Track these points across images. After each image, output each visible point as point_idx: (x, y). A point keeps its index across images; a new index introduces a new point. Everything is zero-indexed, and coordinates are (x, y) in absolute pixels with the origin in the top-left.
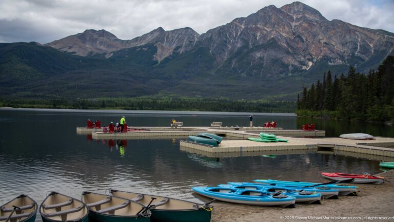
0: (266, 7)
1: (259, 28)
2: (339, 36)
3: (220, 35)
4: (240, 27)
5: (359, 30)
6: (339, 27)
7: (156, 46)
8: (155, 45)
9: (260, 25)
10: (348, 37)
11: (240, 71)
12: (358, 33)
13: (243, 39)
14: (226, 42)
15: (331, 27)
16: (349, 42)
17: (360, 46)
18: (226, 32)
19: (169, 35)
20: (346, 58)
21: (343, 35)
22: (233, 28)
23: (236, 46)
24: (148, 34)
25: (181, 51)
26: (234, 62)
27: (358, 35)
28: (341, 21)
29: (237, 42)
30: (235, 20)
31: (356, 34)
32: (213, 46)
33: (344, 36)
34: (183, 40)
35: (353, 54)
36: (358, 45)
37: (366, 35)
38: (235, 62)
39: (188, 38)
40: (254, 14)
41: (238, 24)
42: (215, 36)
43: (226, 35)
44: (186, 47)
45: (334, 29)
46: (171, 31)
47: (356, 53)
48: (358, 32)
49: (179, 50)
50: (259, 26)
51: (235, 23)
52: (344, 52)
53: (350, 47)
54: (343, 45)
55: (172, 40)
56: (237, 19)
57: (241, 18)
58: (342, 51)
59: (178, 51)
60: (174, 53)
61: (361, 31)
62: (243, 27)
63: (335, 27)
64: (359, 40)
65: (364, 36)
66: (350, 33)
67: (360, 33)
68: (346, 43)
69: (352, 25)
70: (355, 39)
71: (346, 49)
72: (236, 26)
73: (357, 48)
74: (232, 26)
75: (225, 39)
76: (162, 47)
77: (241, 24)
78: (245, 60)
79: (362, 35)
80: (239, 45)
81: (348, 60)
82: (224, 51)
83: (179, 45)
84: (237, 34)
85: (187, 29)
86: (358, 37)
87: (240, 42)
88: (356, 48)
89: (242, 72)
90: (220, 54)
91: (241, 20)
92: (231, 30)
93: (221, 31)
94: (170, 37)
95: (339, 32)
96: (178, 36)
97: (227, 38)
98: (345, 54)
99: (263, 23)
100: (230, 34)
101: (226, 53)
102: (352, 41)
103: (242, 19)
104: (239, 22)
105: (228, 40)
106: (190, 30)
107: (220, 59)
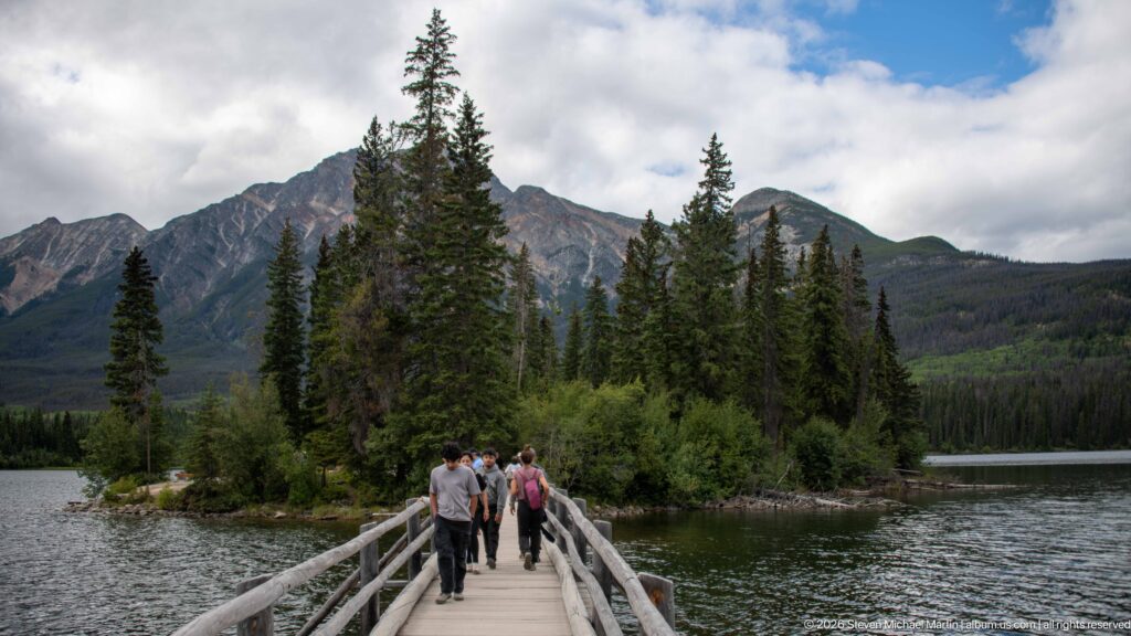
0: (340, 154)
1: (312, 211)
2: (538, 230)
3: (196, 231)
4: (263, 209)
5: (594, 217)
6: (536, 207)
7: (15, 266)
8: (11, 264)
9: (318, 200)
10: (561, 234)
11: (230, 333)
12: (589, 225)
13: (260, 238)
14: (212, 250)
15: (515, 204)
16: (566, 248)
17: (595, 259)
18: (216, 221)
19: (61, 234)
20: (556, 293)
21: (550, 229)
22: (241, 211)
23: (238, 262)
24: (16, 235)
25: (85, 279)
26: (221, 306)
27: (589, 231)
28: (541, 191)
29: (243, 250)
30: (250, 190)
31: (585, 227)
32: (172, 262)
33: (552, 232)
34: (98, 247)
35: (576, 282)
36: (591, 256)
37: (610, 230)
38: (226, 308)
39: (111, 244)
40: (307, 173)
41: (257, 200)
42: (182, 234)
43: (216, 229)
44: (100, 268)
45: (522, 211)
46: (71, 225)
47: (585, 280)
48: (591, 221)
49: (80, 276)
50: (313, 203)
51: (249, 197)
52: (552, 277)
53: (568, 263)
54: (549, 256)
55: (68, 250)
56: (256, 186)
57: (271, 184)
58: (546, 273)
59: (75, 282)
60: (61, 286)
61: (600, 220)
62: (271, 208)
63: (527, 207)
64: (593, 243)
65: (605, 235)
66: (568, 225)
67: (595, 223)
68: (558, 252)
69: (576, 206)
70: (583, 240)
71: (556, 269)
72: (251, 206)
73: (587, 265)
74: (237, 207)
75: (210, 242)
76: (33, 269)
77: (268, 201)
78: (253, 300)
79: (601, 231)
80: (247, 258)
81: (560, 297)
82: (202, 276)
83: (83, 263)
84: (249, 225)
85: (116, 217)
86: (590, 235)
87: (250, 250)
88: (584, 266)
89: (235, 336)
90: (188, 284)
91: (266, 190)
92: (232, 218)
93: (201, 218)
94: (62, 241)
95: (536, 219)
96: (87, 238)
97: (217, 238)
98: (555, 283)
99: (325, 197)
100: (230, 226)
101: (209, 283)
102: (572, 246)
103: (272, 187)
104: (261, 196)
105: (218, 248)
106: (122, 222)
107: (187, 299)
